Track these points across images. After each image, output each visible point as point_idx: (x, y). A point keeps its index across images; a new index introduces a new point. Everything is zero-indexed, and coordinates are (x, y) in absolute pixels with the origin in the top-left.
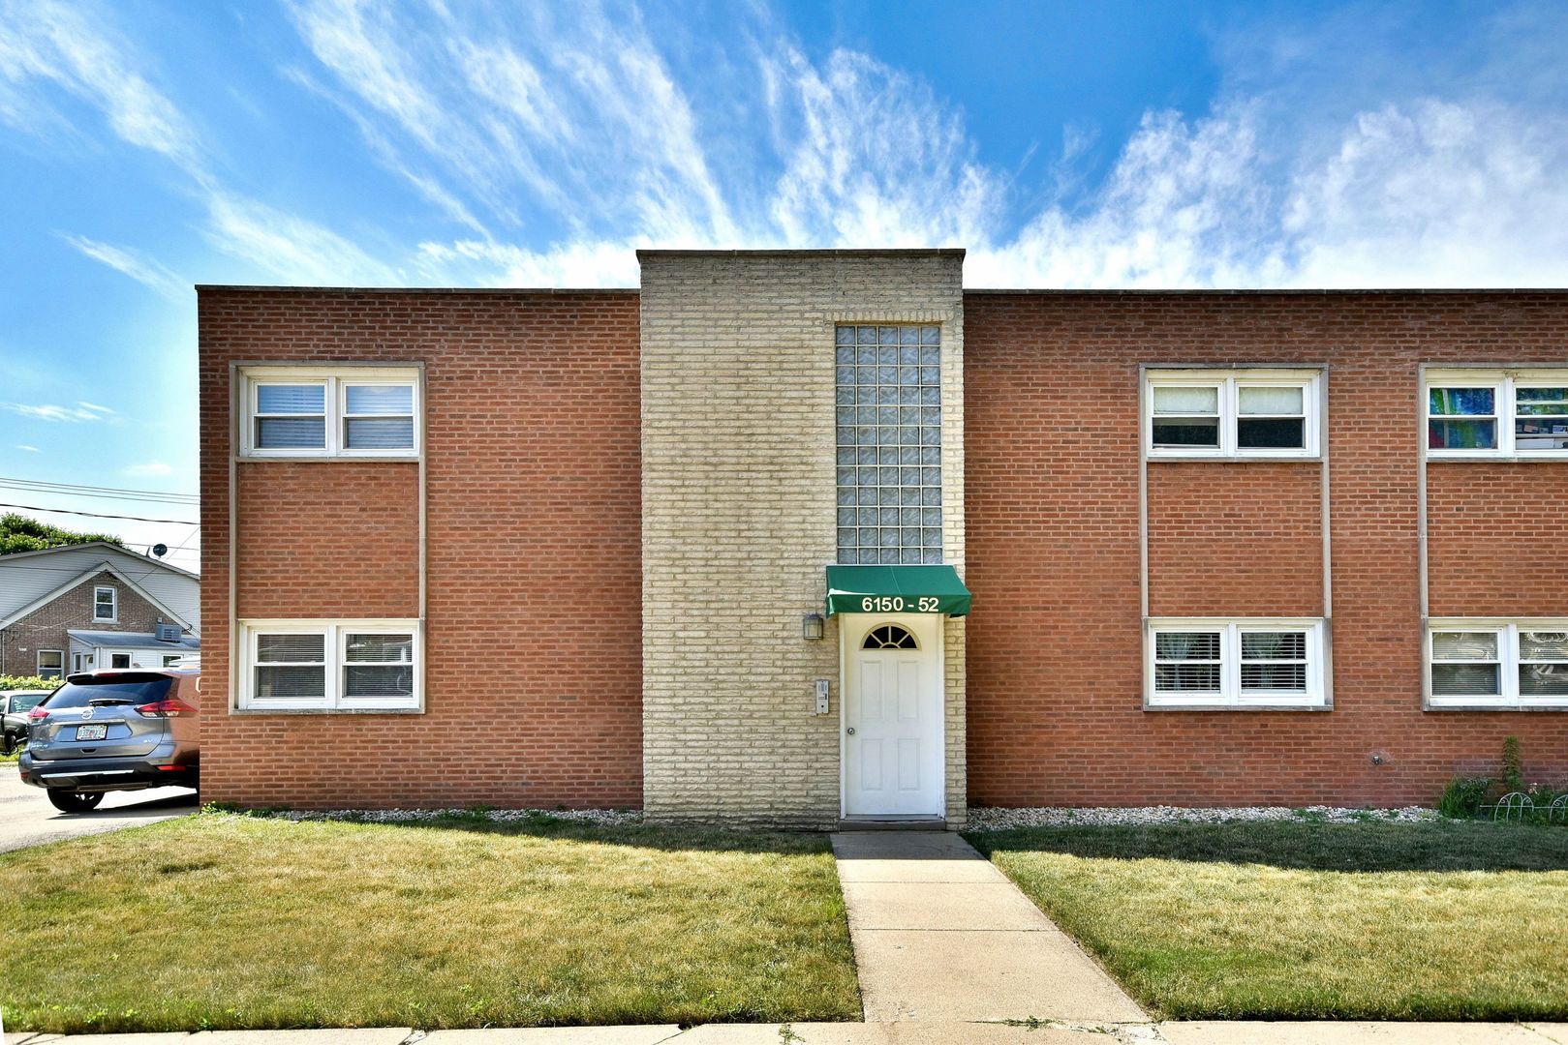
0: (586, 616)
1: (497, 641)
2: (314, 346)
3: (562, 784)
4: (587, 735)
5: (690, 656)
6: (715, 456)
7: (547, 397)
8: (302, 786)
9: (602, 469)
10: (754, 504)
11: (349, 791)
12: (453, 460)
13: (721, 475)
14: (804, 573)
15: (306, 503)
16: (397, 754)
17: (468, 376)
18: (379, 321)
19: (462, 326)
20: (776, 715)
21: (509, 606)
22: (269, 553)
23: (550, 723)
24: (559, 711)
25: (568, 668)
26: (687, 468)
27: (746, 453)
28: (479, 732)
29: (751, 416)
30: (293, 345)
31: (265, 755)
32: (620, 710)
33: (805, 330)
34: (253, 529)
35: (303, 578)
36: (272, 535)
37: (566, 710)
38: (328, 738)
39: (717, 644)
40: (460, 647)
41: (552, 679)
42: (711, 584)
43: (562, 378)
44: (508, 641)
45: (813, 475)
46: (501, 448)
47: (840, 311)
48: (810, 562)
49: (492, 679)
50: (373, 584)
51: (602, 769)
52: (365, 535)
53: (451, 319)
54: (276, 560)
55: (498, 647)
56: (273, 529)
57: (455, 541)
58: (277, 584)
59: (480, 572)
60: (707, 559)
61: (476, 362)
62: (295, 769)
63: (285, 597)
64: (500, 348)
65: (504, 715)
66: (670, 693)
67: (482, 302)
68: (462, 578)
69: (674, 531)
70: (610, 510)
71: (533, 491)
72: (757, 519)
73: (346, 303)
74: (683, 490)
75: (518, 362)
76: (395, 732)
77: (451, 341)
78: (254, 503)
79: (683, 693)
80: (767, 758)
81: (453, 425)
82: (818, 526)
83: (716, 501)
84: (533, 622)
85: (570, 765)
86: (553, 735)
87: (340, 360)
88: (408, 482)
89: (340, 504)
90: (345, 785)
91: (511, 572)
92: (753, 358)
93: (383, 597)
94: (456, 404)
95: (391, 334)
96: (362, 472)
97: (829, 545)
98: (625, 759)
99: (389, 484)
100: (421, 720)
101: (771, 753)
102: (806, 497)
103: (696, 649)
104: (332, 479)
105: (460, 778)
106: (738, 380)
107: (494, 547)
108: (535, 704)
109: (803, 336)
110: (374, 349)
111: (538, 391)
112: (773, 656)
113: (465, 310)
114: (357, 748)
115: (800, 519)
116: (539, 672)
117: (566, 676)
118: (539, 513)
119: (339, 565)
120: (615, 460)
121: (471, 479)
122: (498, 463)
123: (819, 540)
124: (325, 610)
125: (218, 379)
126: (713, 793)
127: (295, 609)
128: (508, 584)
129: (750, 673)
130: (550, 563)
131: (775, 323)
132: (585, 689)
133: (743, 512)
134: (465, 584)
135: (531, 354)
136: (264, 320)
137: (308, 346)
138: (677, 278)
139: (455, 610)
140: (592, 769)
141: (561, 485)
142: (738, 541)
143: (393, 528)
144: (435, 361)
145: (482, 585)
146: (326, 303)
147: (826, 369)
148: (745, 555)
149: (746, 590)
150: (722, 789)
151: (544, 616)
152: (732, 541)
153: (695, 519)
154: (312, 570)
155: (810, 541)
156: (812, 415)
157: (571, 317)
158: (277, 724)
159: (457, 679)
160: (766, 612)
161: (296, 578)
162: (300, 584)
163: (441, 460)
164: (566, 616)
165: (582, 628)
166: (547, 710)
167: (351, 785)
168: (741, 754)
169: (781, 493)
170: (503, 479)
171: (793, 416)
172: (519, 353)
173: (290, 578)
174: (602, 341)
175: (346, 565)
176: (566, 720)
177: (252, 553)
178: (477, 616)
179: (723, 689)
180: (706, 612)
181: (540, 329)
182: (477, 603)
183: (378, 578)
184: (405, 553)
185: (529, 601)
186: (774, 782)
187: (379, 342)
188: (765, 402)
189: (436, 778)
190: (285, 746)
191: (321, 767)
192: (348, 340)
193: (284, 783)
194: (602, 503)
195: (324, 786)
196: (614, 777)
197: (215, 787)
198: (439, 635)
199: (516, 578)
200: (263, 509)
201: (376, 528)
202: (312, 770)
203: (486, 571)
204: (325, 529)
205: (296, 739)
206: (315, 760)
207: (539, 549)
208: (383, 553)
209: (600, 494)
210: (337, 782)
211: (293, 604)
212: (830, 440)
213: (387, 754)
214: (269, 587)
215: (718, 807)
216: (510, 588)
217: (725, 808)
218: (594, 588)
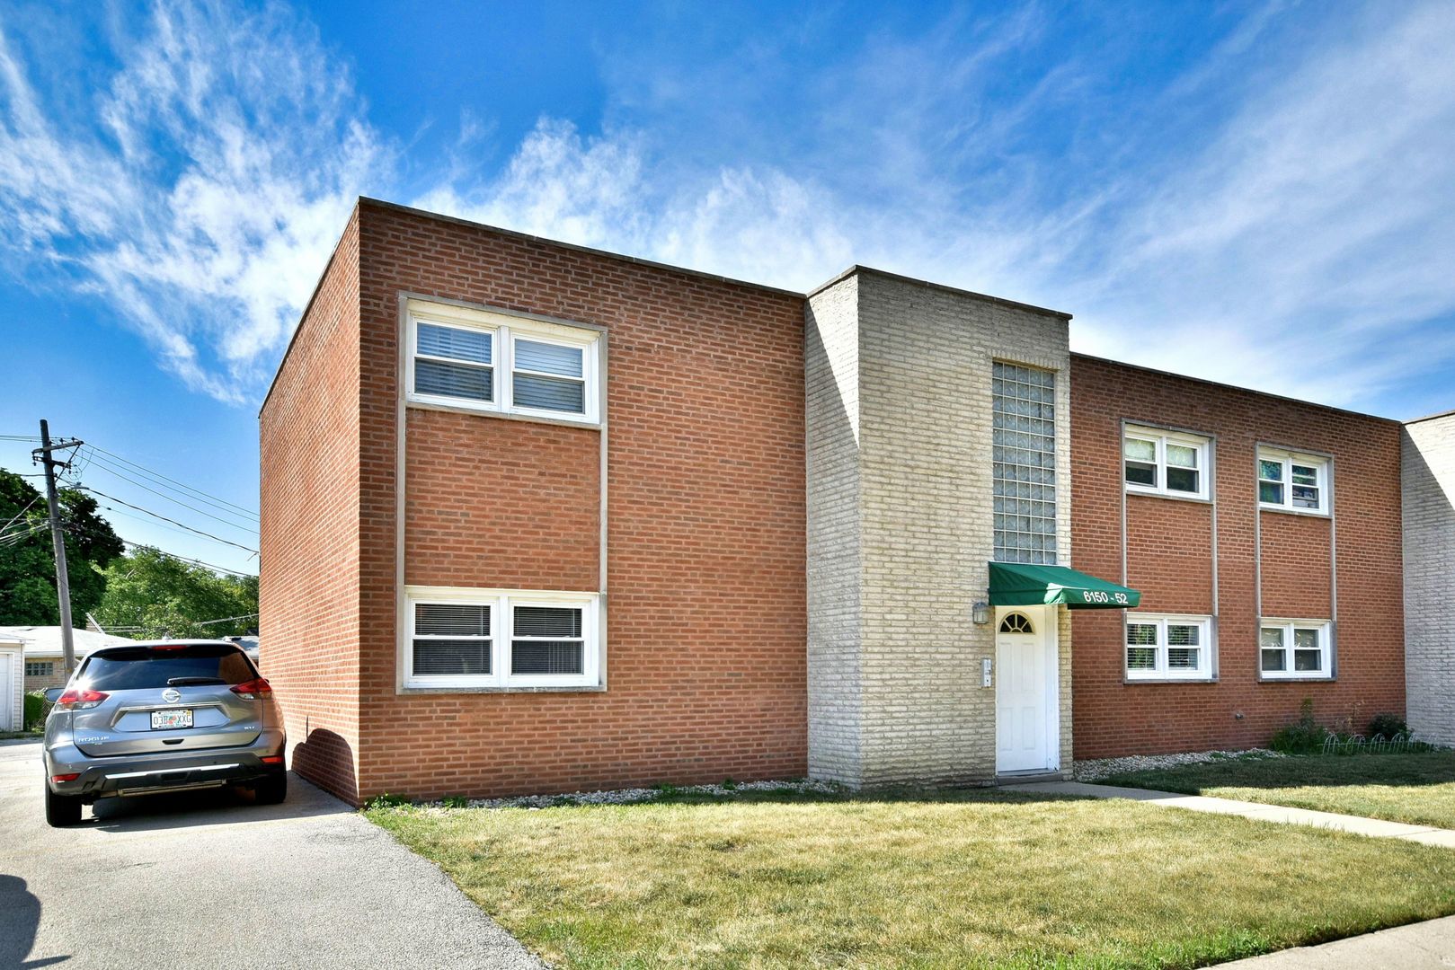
0: (750, 596)
1: (672, 618)
2: (493, 290)
3: (729, 759)
4: (752, 710)
5: (894, 636)
6: (912, 459)
7: (717, 381)
8: (477, 772)
9: (764, 457)
10: (939, 505)
11: (527, 776)
12: (632, 432)
13: (916, 477)
14: (973, 568)
15: (481, 461)
16: (575, 734)
17: (646, 349)
18: (560, 277)
19: (640, 298)
20: (955, 688)
21: (683, 583)
22: (440, 513)
23: (720, 699)
24: (727, 688)
25: (734, 646)
26: (892, 468)
27: (934, 460)
28: (655, 709)
29: (938, 428)
30: (469, 286)
31: (435, 739)
32: (778, 686)
33: (974, 360)
34: (420, 483)
35: (478, 543)
36: (443, 493)
37: (733, 687)
38: (504, 719)
39: (914, 626)
40: (638, 624)
41: (721, 656)
42: (910, 573)
43: (730, 364)
44: (681, 618)
45: (979, 484)
46: (676, 425)
47: (997, 349)
48: (977, 558)
49: (667, 656)
50: (551, 554)
51: (763, 742)
52: (544, 501)
53: (630, 288)
54: (447, 520)
55: (673, 624)
56: (444, 486)
57: (634, 515)
58: (448, 549)
59: (657, 548)
60: (907, 551)
61: (653, 336)
62: (469, 755)
63: (456, 563)
64: (676, 325)
65: (678, 692)
66: (880, 669)
67: (659, 276)
68: (640, 553)
69: (882, 523)
70: (771, 496)
71: (704, 471)
72: (942, 518)
73: (525, 251)
74: (890, 487)
75: (692, 343)
76: (575, 711)
77: (629, 310)
78: (424, 455)
79: (890, 669)
80: (948, 726)
81: (632, 397)
82: (982, 528)
83: (913, 499)
84: (704, 600)
85: (736, 740)
86: (722, 711)
87: (521, 310)
88: (588, 449)
89: (518, 465)
90: (522, 769)
91: (685, 550)
92: (939, 378)
93: (562, 569)
94: (634, 375)
95: (572, 293)
96: (542, 434)
97: (989, 544)
98: (782, 732)
99: (569, 450)
100: (600, 698)
101: (951, 722)
102: (974, 502)
103: (898, 630)
104: (509, 437)
105: (638, 757)
106: (929, 396)
107: (670, 524)
108: (706, 681)
109: (972, 365)
110: (555, 305)
111: (709, 374)
112: (952, 637)
113: (643, 282)
114: (535, 729)
115: (970, 521)
116: (709, 650)
117: (733, 653)
118: (710, 493)
119: (516, 532)
120: (775, 449)
121: (648, 453)
122: (673, 440)
123: (983, 540)
124: (501, 579)
125: (382, 308)
126: (911, 758)
127: (469, 577)
128: (682, 562)
129: (937, 652)
130: (720, 543)
131: (953, 350)
132: (749, 666)
133: (932, 511)
134: (642, 560)
135: (703, 336)
136: (437, 252)
137: (485, 289)
138: (884, 296)
139: (632, 585)
140: (755, 743)
141: (730, 468)
142: (929, 536)
143: (573, 497)
144: (615, 328)
145: (658, 561)
146: (505, 247)
147: (987, 396)
148: (933, 549)
149: (935, 580)
150: (917, 755)
151: (714, 594)
152: (925, 536)
153: (898, 514)
154: (488, 534)
155: (977, 540)
156: (978, 434)
157: (738, 307)
158: (448, 704)
159: (635, 656)
160: (948, 599)
161: (470, 542)
162: (474, 550)
163: (620, 431)
164: (733, 595)
165: (746, 608)
166: (717, 687)
167: (530, 769)
168: (931, 723)
169: (958, 498)
170: (677, 456)
171: (966, 432)
172: (693, 334)
173: (463, 542)
174: (763, 335)
175: (524, 532)
176: (733, 696)
177: (421, 512)
178: (654, 592)
179: (918, 666)
180: (907, 598)
181: (712, 314)
182: (653, 579)
183: (557, 548)
184: (585, 523)
185: (701, 579)
186: (953, 746)
187: (560, 299)
188: (947, 417)
189: (616, 758)
190: (457, 729)
191: (496, 750)
192: (528, 291)
193: (456, 770)
194: (764, 489)
195: (500, 771)
196: (773, 750)
197: (376, 778)
198: (618, 610)
199: (689, 556)
200: (433, 463)
201: (555, 495)
202: (487, 755)
203: (662, 548)
204: (502, 491)
205: (469, 721)
206: (491, 744)
207: (709, 529)
208: (561, 522)
209: (762, 481)
210: (515, 766)
211: (467, 571)
212: (989, 457)
213: (567, 734)
214: (440, 551)
215: (915, 771)
216: (684, 566)
217: (920, 771)
218: (756, 570)
